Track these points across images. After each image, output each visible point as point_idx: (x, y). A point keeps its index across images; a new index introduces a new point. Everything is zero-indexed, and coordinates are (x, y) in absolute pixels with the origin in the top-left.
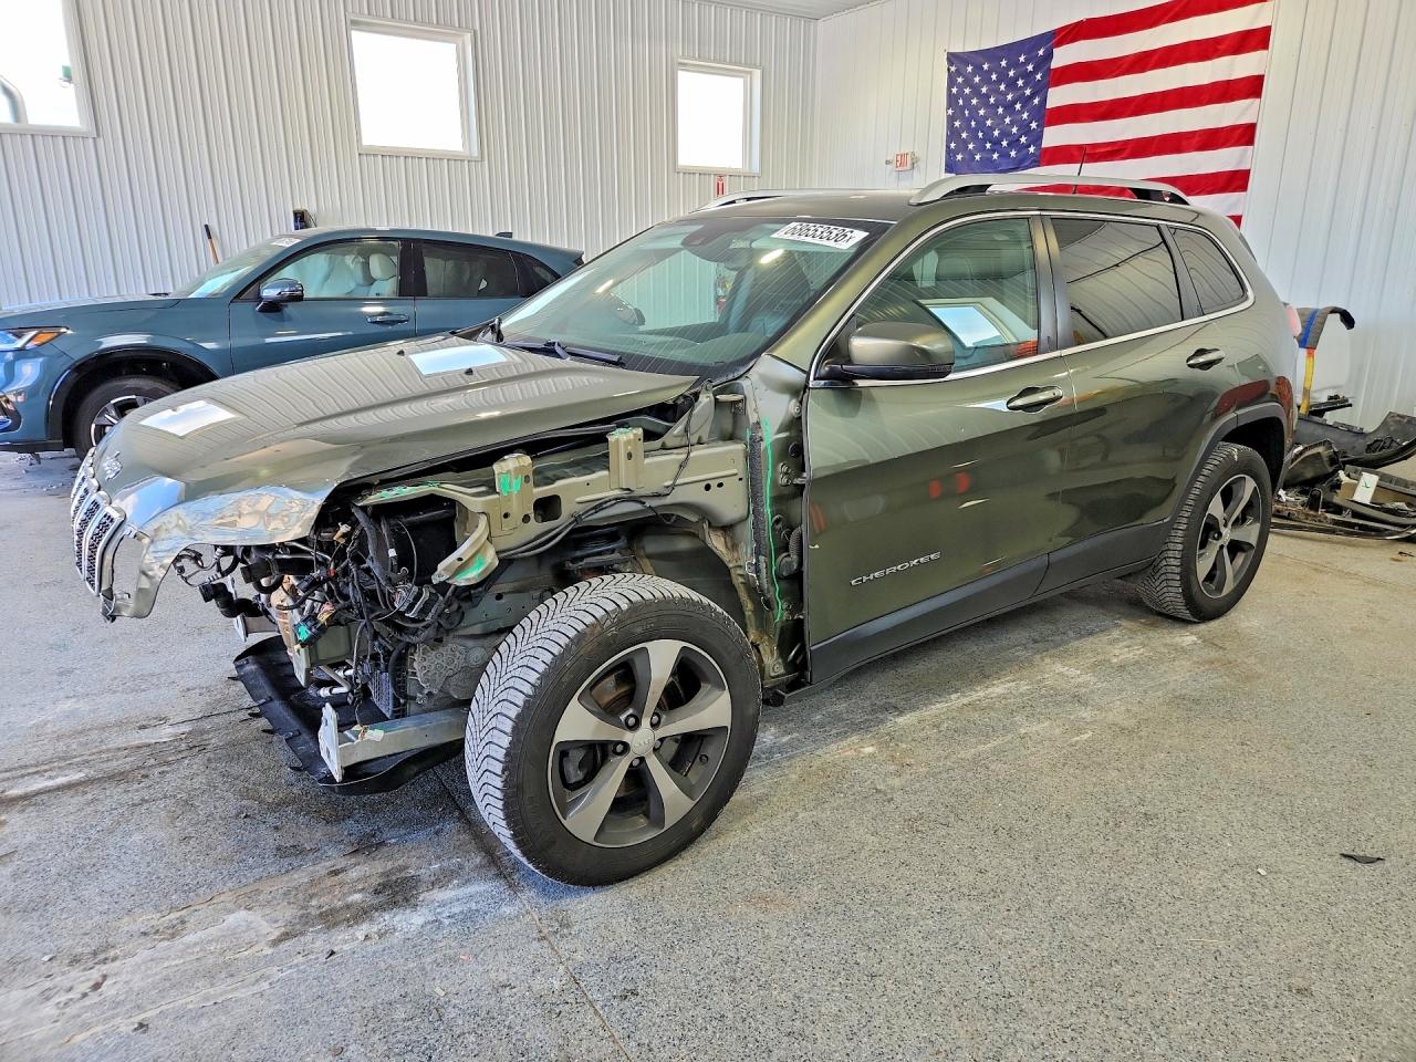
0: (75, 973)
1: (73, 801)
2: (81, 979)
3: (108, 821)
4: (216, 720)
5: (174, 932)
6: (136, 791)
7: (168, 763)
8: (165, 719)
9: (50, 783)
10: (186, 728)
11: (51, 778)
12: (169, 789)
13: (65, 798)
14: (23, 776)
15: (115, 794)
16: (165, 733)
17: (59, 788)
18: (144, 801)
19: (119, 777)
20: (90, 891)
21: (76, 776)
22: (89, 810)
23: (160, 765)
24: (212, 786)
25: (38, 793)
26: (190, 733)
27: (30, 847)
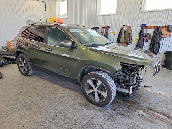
0: (163, 94)
1: (158, 110)
2: (162, 94)
3: (155, 104)
4: (133, 109)
5: (154, 92)
6: (150, 106)
7: (144, 107)
8: (139, 115)
9: (160, 115)
10: (138, 111)
11: (160, 116)
12: (146, 104)
13: (158, 111)
14: (163, 119)
15: (152, 107)
16: (141, 112)
17: (159, 113)
18: (150, 104)
19: (151, 109)
20: (159, 99)
21: (156, 113)
22: (156, 107)
23: (145, 107)
24: (142, 101)
25: (162, 114)
26: (138, 110)
27: (164, 107)
